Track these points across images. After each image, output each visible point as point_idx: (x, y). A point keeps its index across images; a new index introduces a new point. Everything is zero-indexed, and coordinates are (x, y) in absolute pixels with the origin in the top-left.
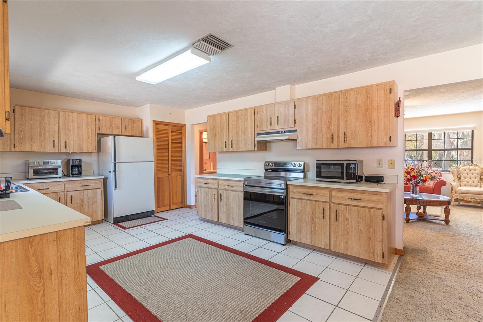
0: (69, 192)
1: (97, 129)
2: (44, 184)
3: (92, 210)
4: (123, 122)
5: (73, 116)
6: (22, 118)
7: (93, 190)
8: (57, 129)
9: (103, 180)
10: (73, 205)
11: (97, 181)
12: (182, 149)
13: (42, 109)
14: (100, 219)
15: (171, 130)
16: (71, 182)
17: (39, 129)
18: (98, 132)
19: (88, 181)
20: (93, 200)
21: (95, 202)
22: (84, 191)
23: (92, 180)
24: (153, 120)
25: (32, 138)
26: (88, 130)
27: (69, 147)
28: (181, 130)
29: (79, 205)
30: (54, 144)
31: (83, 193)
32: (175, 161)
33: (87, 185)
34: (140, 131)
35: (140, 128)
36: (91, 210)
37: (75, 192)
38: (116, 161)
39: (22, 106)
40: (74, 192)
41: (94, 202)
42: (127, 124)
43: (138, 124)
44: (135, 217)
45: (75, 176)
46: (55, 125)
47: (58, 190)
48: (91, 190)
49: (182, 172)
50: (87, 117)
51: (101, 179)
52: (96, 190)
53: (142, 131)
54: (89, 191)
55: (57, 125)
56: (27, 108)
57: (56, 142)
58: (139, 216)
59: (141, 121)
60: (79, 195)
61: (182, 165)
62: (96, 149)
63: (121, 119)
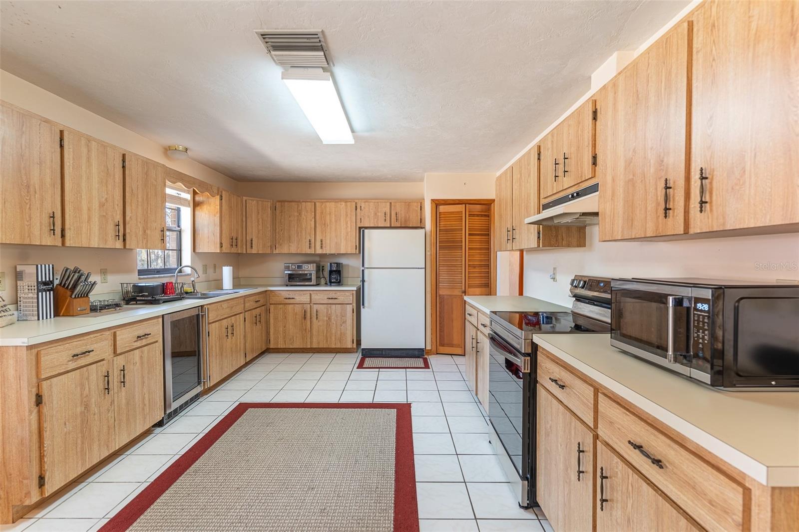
0: (314, 305)
1: (358, 220)
2: (291, 293)
3: (341, 333)
4: (392, 207)
5: (331, 206)
6: (282, 215)
7: (343, 305)
8: (313, 226)
9: (355, 292)
10: (319, 321)
11: (348, 294)
12: (489, 245)
13: (299, 202)
14: (350, 347)
15: (469, 212)
16: (317, 292)
17: (296, 226)
18: (359, 225)
19: (337, 292)
20: (341, 318)
21: (345, 322)
22: (332, 305)
23: (342, 292)
24: (432, 200)
25: (290, 237)
26: (347, 223)
27: (325, 247)
28: (489, 210)
29: (325, 323)
30: (310, 244)
31: (330, 307)
32: (475, 267)
33: (335, 298)
34: (420, 218)
35: (419, 214)
36: (339, 332)
37: (322, 305)
38: (365, 266)
39: (282, 202)
40: (320, 305)
41: (343, 322)
42: (398, 210)
43: (417, 209)
44: (393, 353)
45: (332, 284)
46: (311, 221)
47: (304, 301)
48: (339, 305)
49: (487, 289)
50: (346, 205)
51: (353, 290)
52: (345, 305)
53: (423, 218)
54: (337, 305)
55: (313, 220)
56: (286, 203)
57: (313, 241)
58: (399, 353)
59: (421, 203)
60: (325, 310)
61: (488, 276)
62: (356, 249)
63: (391, 203)
